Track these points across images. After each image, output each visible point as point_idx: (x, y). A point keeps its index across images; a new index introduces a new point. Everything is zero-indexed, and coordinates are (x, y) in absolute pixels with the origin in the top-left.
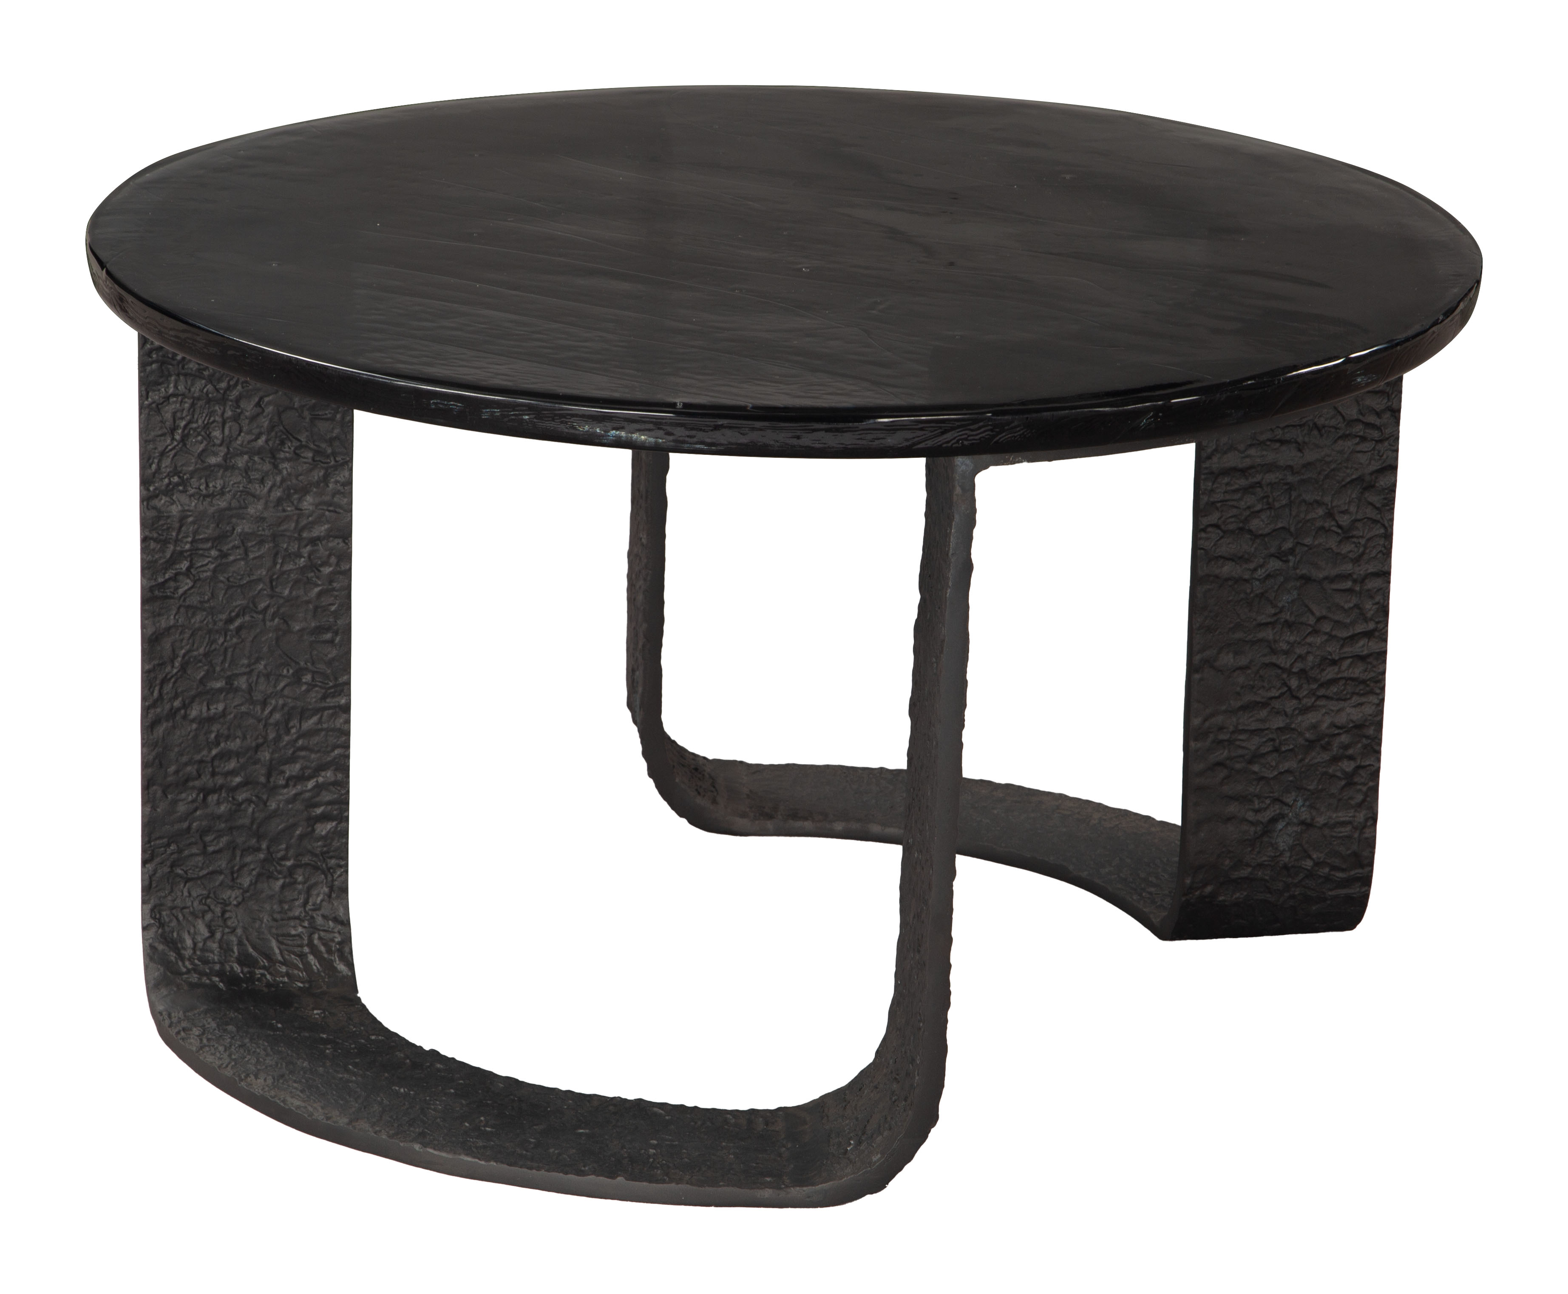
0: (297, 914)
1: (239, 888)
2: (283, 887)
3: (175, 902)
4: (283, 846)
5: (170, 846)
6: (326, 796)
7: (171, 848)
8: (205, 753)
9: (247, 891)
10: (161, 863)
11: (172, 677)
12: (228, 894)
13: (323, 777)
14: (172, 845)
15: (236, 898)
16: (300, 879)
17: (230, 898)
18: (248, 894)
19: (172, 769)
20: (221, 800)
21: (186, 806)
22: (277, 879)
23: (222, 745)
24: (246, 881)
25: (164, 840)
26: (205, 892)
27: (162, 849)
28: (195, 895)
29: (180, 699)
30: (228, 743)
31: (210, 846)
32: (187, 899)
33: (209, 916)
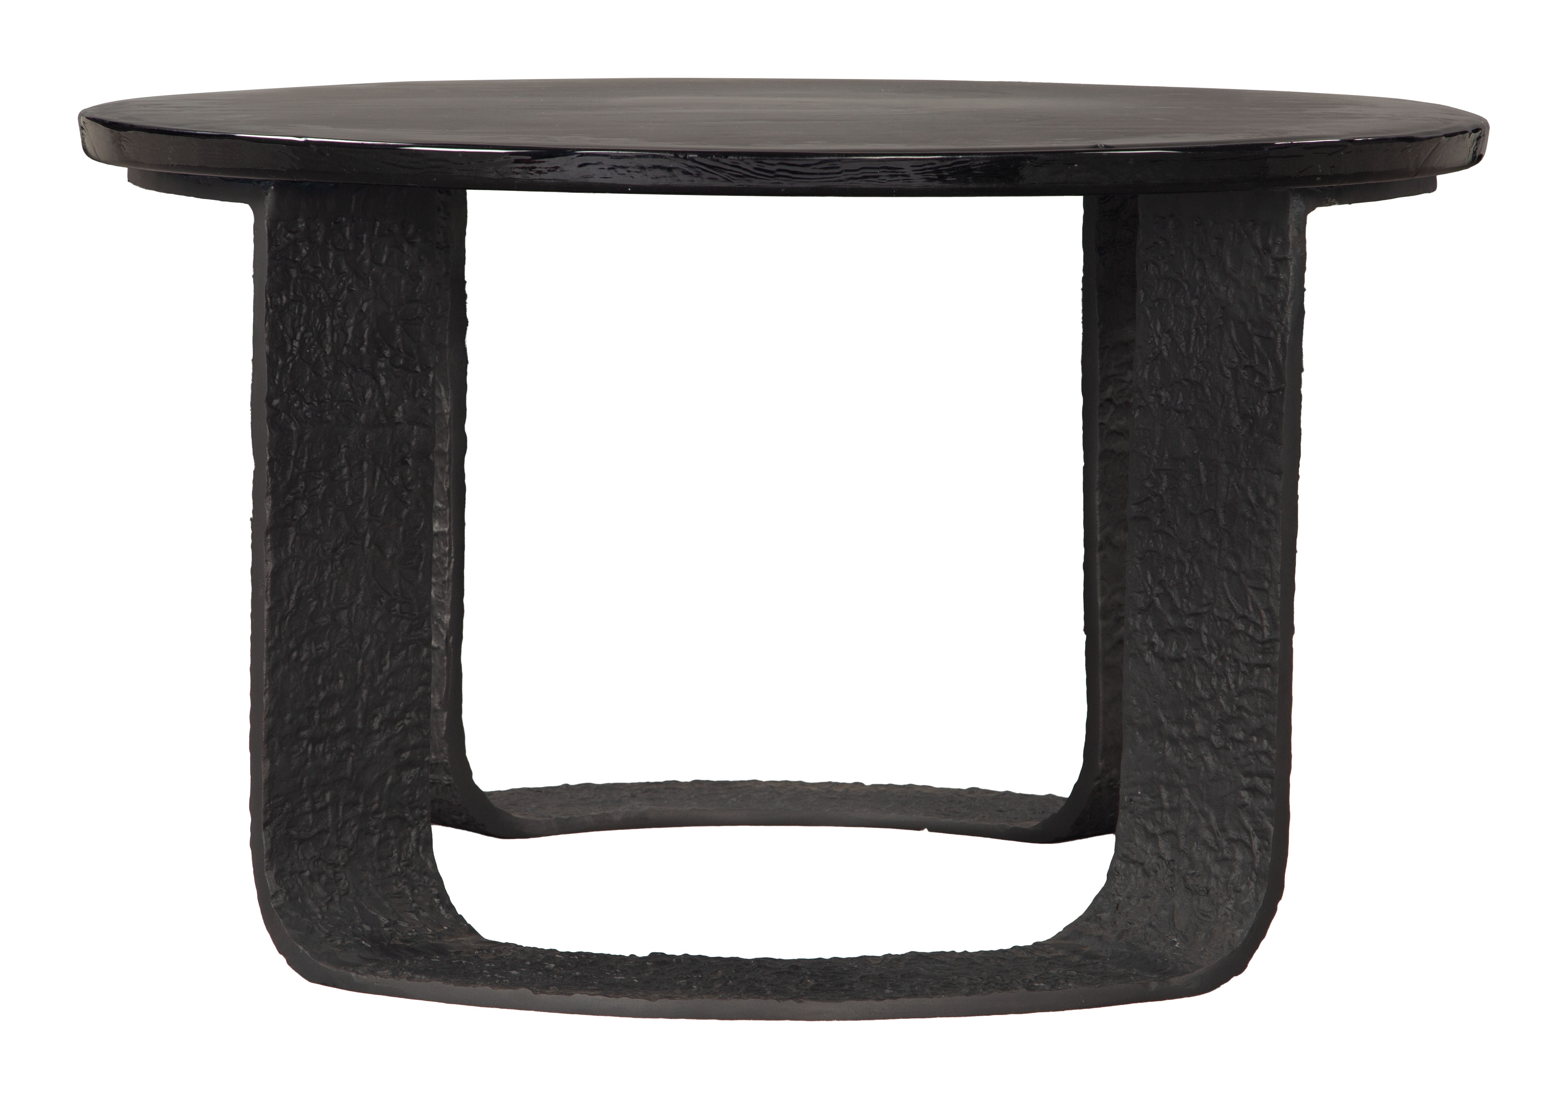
0: (394, 871)
1: (345, 847)
2: (380, 842)
3: (294, 866)
4: (377, 798)
5: (285, 805)
6: (413, 740)
7: (286, 806)
8: (313, 698)
9: (351, 850)
10: (279, 825)
11: (288, 615)
12: (339, 855)
13: (408, 719)
14: (287, 803)
15: (343, 858)
16: (392, 833)
17: (337, 858)
18: (352, 853)
19: (288, 717)
20: (326, 750)
21: (298, 758)
22: (373, 834)
23: (328, 688)
24: (348, 839)
25: (281, 798)
26: (316, 854)
27: (280, 808)
28: (309, 858)
29: (294, 638)
30: (332, 685)
31: (317, 803)
32: (303, 862)
33: (324, 878)
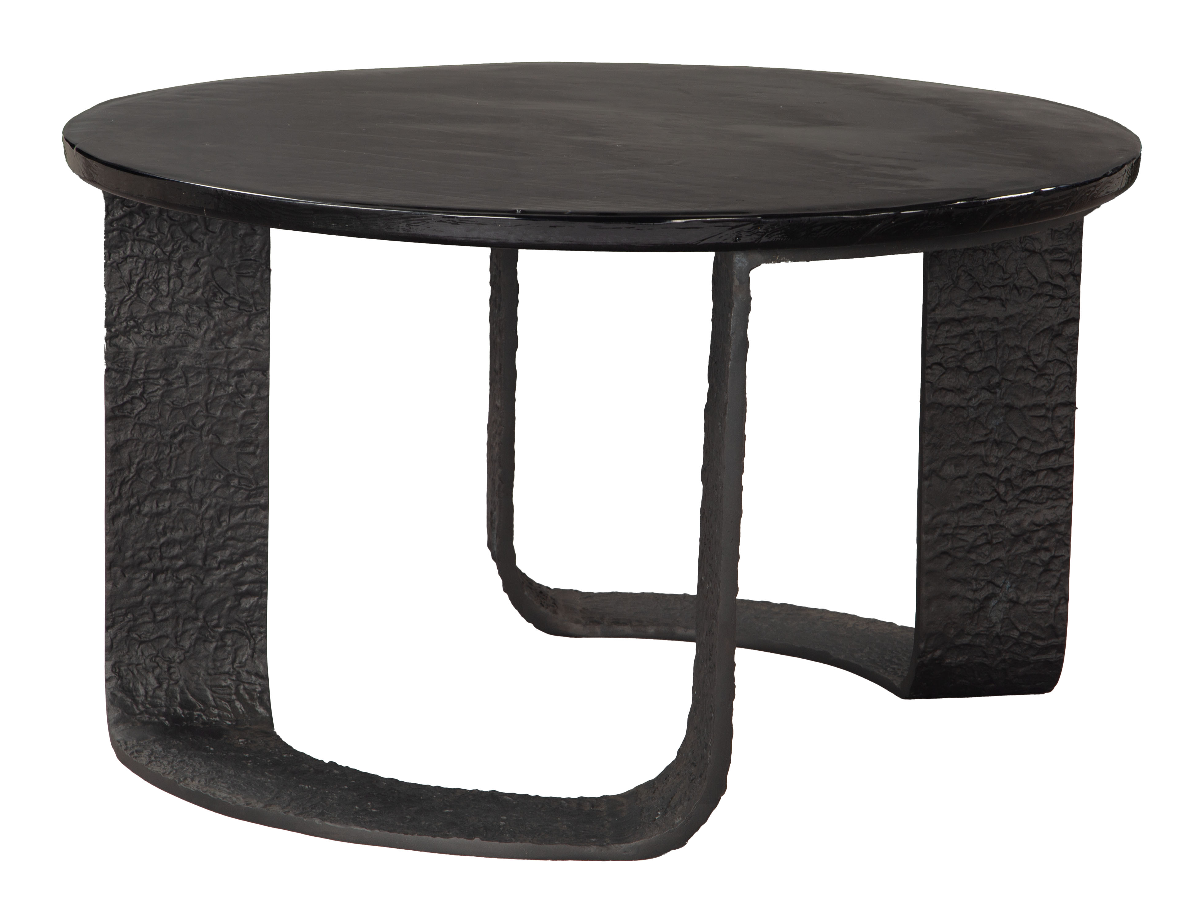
0: (227, 670)
1: (182, 649)
2: (216, 648)
3: (131, 660)
4: (216, 616)
5: (127, 615)
6: (250, 577)
7: (128, 617)
8: (154, 541)
9: (188, 652)
10: (121, 629)
11: (129, 480)
12: (176, 655)
13: (247, 561)
14: (129, 614)
15: (179, 657)
16: (229, 642)
17: (174, 657)
18: (188, 654)
19: (129, 553)
20: (168, 579)
21: (140, 583)
22: (211, 642)
23: (168, 535)
24: (187, 644)
25: (122, 611)
26: (154, 652)
27: (121, 617)
28: (147, 655)
29: (135, 498)
30: (173, 533)
31: (159, 616)
32: (141, 657)
33: (157, 671)
